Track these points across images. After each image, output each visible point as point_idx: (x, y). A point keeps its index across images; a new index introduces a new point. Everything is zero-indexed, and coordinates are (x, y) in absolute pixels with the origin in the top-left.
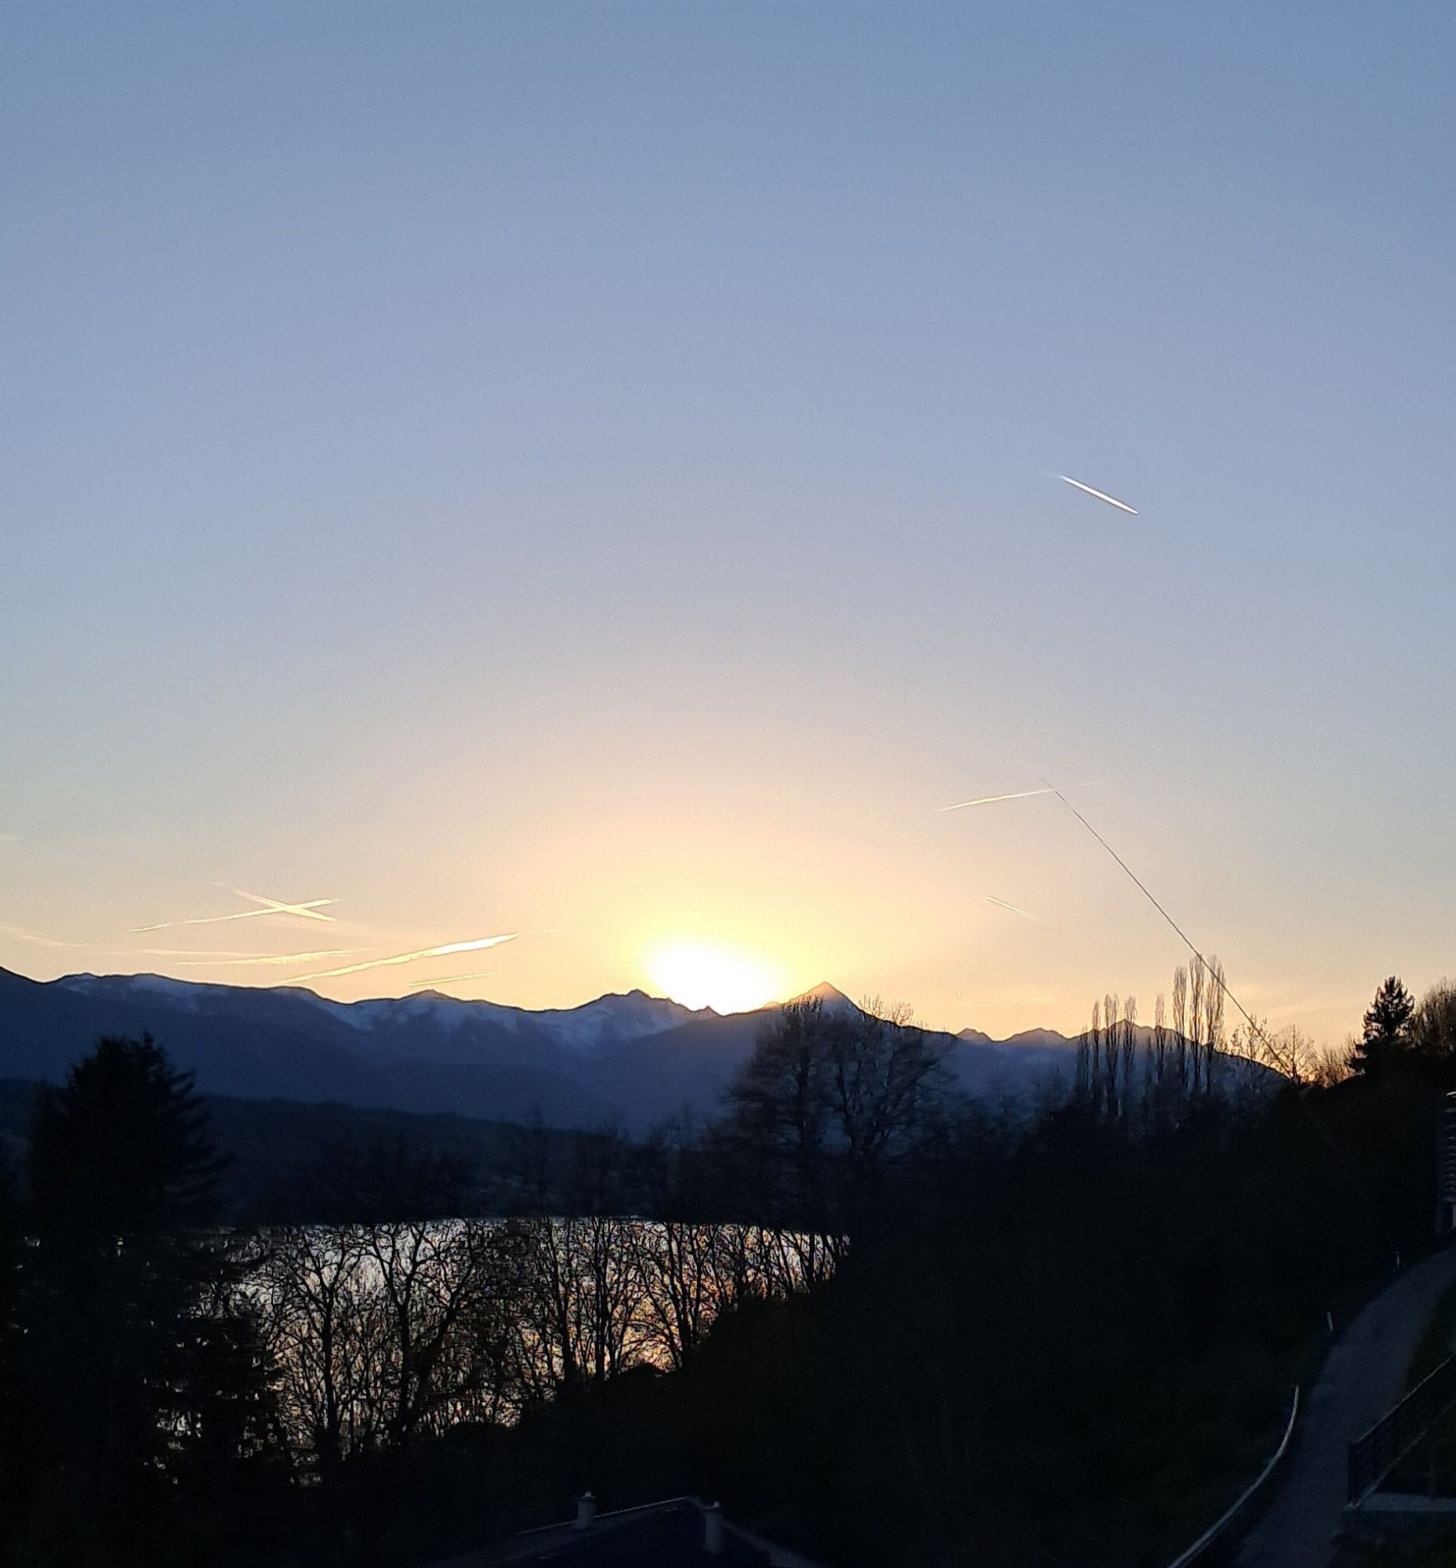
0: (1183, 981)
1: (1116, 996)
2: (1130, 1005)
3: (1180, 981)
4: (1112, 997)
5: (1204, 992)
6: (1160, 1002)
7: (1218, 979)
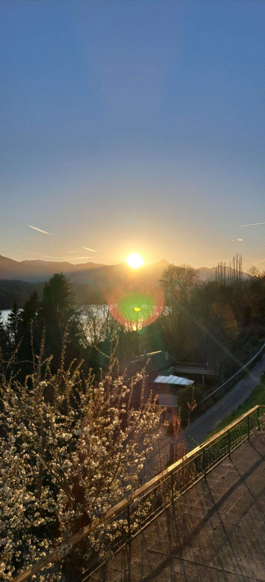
0: (234, 258)
1: (222, 262)
2: (225, 264)
3: (234, 259)
4: (221, 262)
5: (238, 260)
6: (230, 262)
7: (241, 258)
